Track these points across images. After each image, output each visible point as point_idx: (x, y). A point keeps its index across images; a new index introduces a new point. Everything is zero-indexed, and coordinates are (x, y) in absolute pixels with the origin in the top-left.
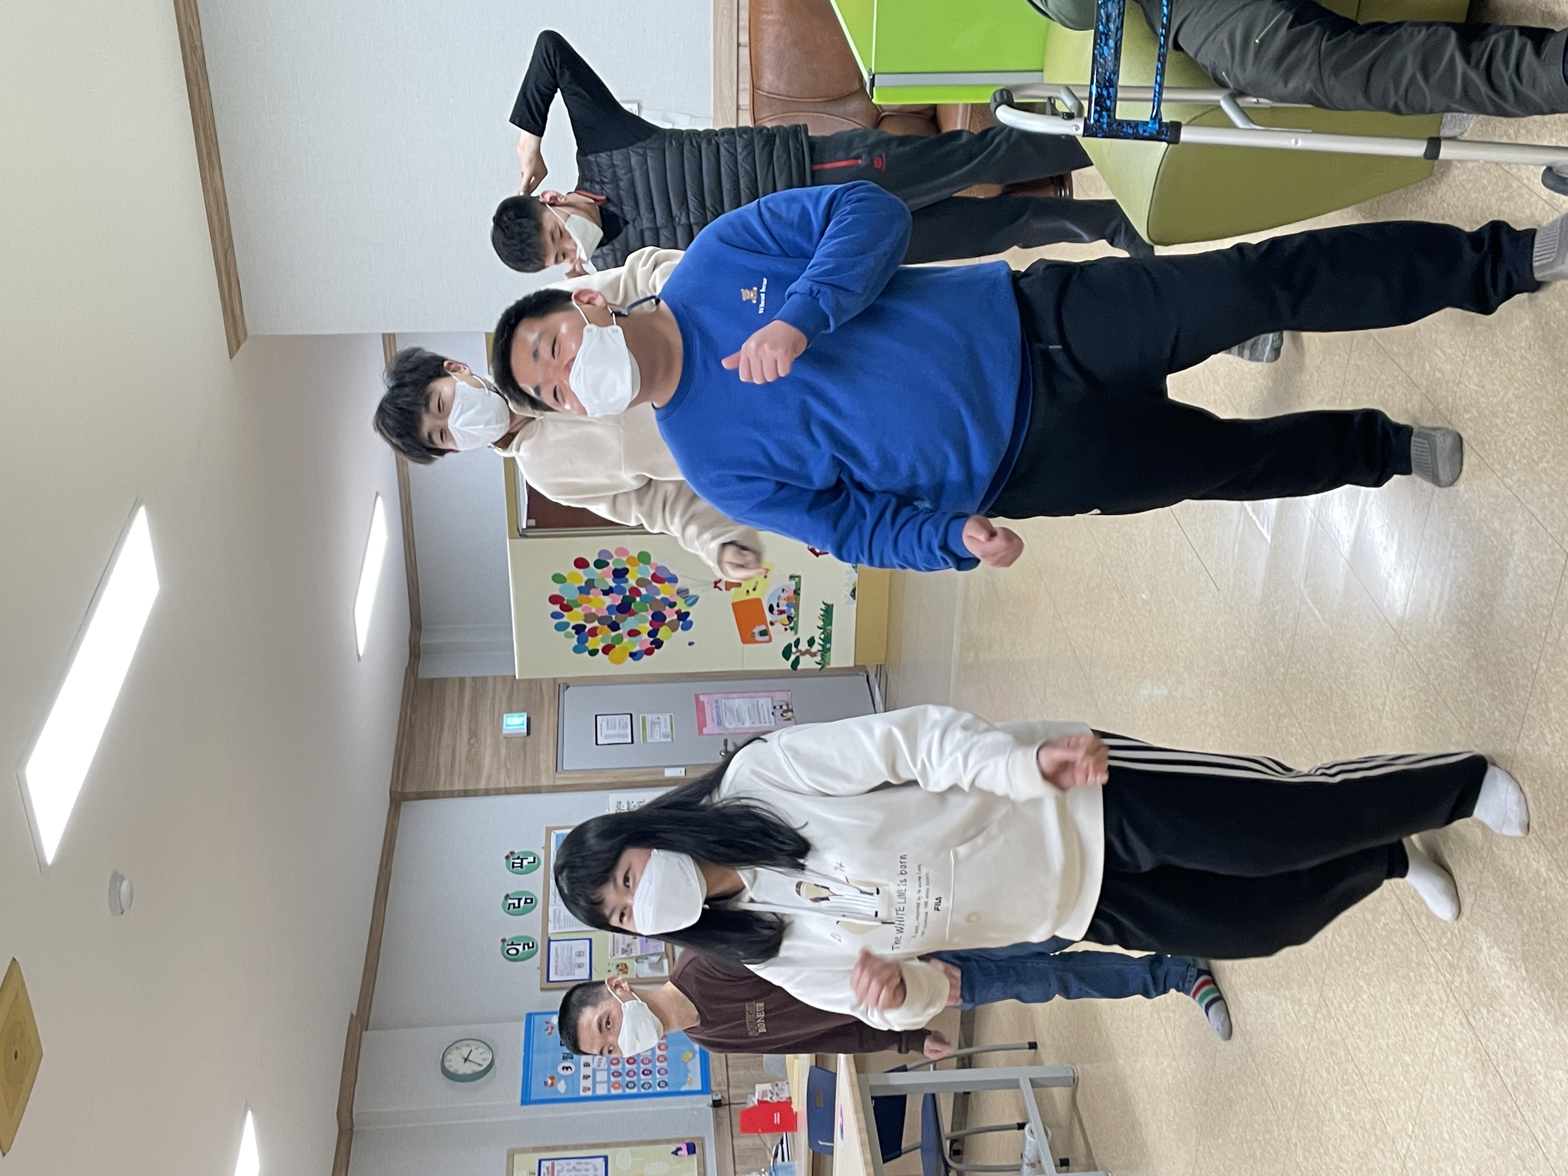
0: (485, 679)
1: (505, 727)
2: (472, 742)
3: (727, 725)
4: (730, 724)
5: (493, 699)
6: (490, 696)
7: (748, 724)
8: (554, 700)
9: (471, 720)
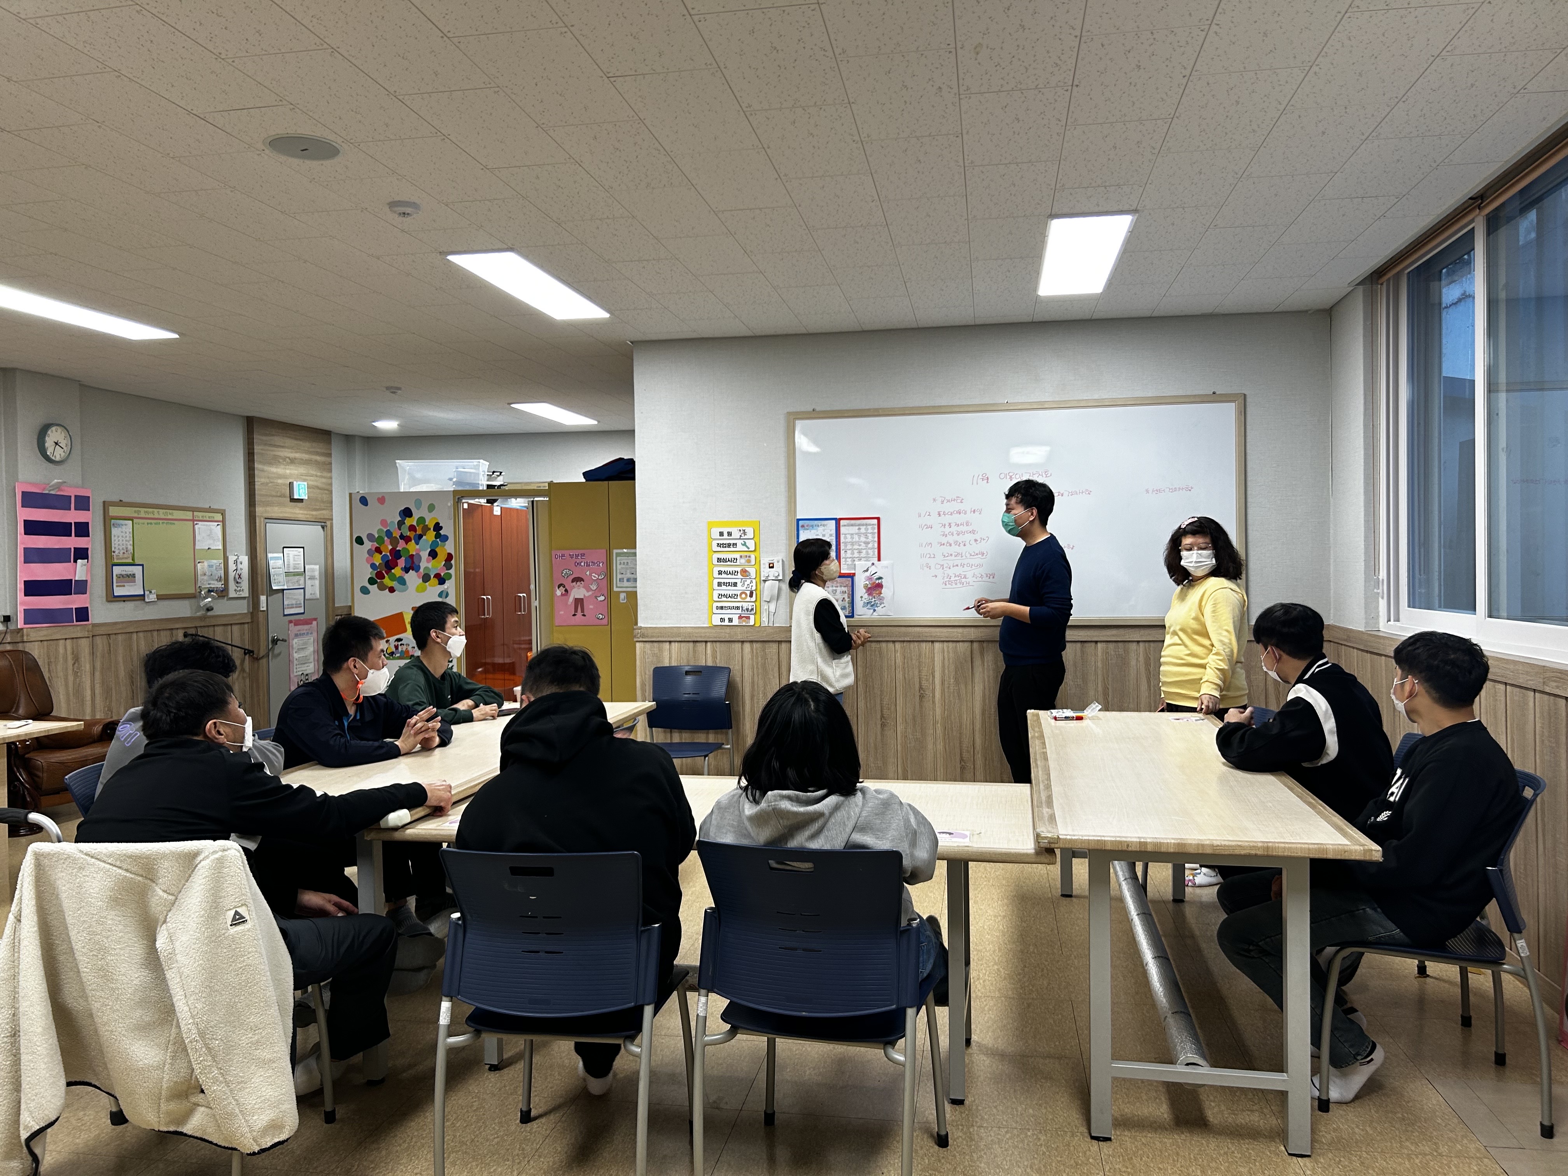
0: (330, 471)
1: (299, 483)
2: (287, 459)
3: (296, 640)
4: (295, 642)
5: (316, 476)
6: (319, 474)
7: (296, 656)
8: (316, 518)
9: (302, 460)
